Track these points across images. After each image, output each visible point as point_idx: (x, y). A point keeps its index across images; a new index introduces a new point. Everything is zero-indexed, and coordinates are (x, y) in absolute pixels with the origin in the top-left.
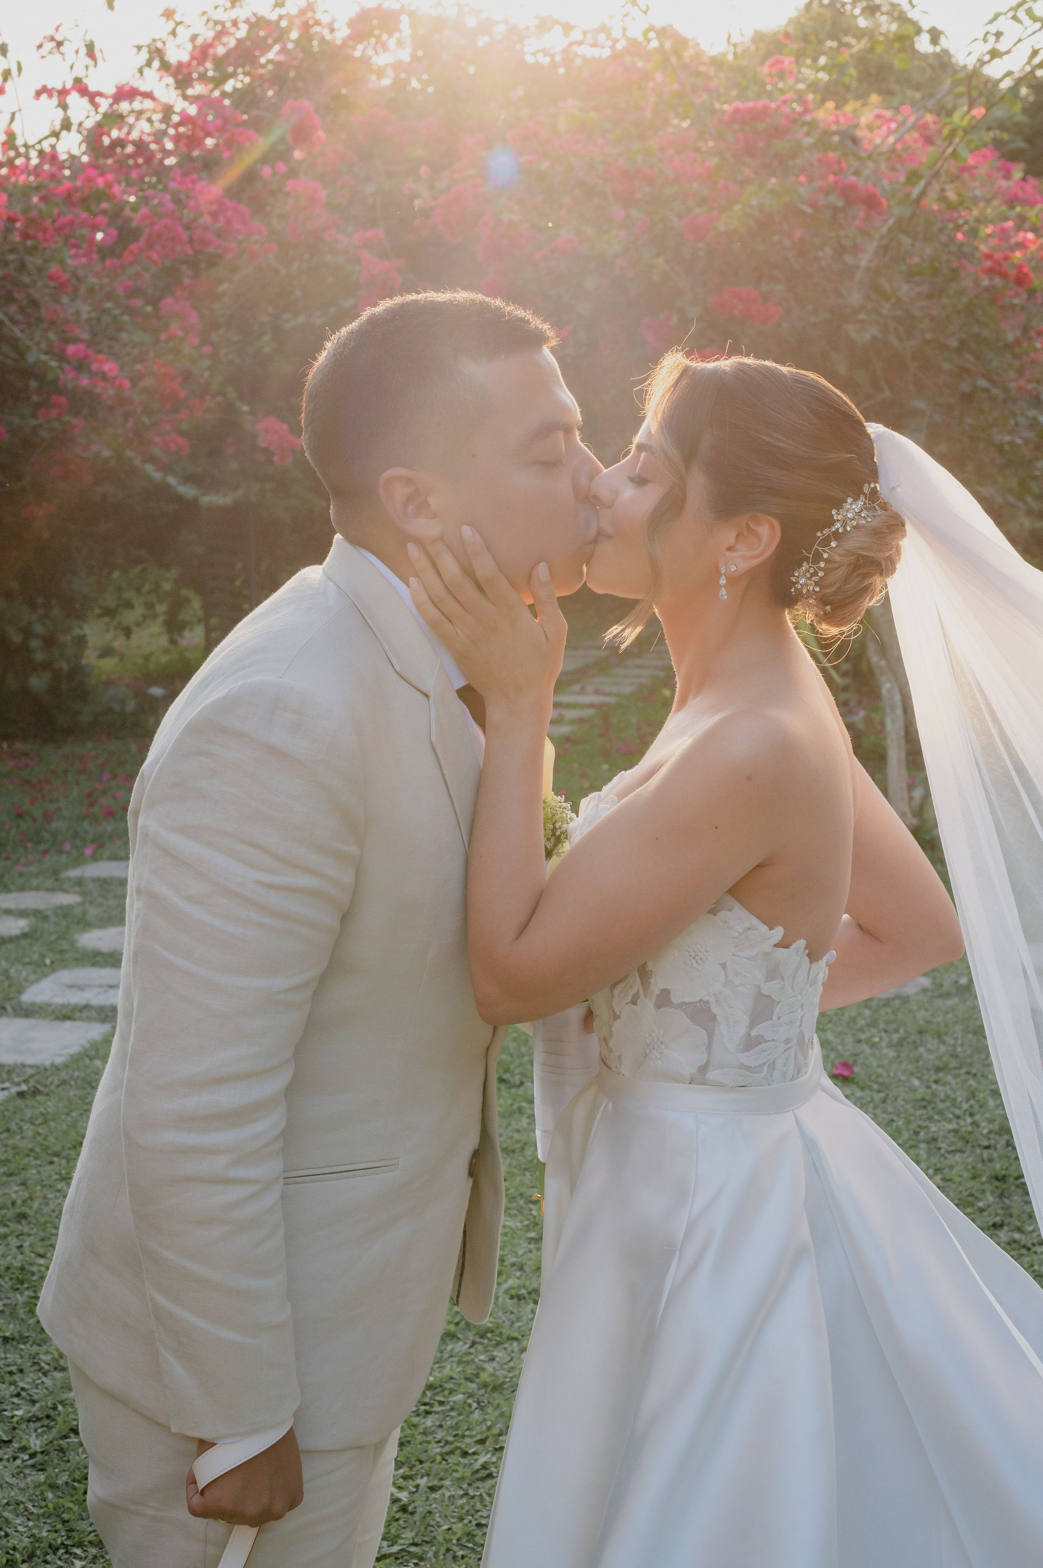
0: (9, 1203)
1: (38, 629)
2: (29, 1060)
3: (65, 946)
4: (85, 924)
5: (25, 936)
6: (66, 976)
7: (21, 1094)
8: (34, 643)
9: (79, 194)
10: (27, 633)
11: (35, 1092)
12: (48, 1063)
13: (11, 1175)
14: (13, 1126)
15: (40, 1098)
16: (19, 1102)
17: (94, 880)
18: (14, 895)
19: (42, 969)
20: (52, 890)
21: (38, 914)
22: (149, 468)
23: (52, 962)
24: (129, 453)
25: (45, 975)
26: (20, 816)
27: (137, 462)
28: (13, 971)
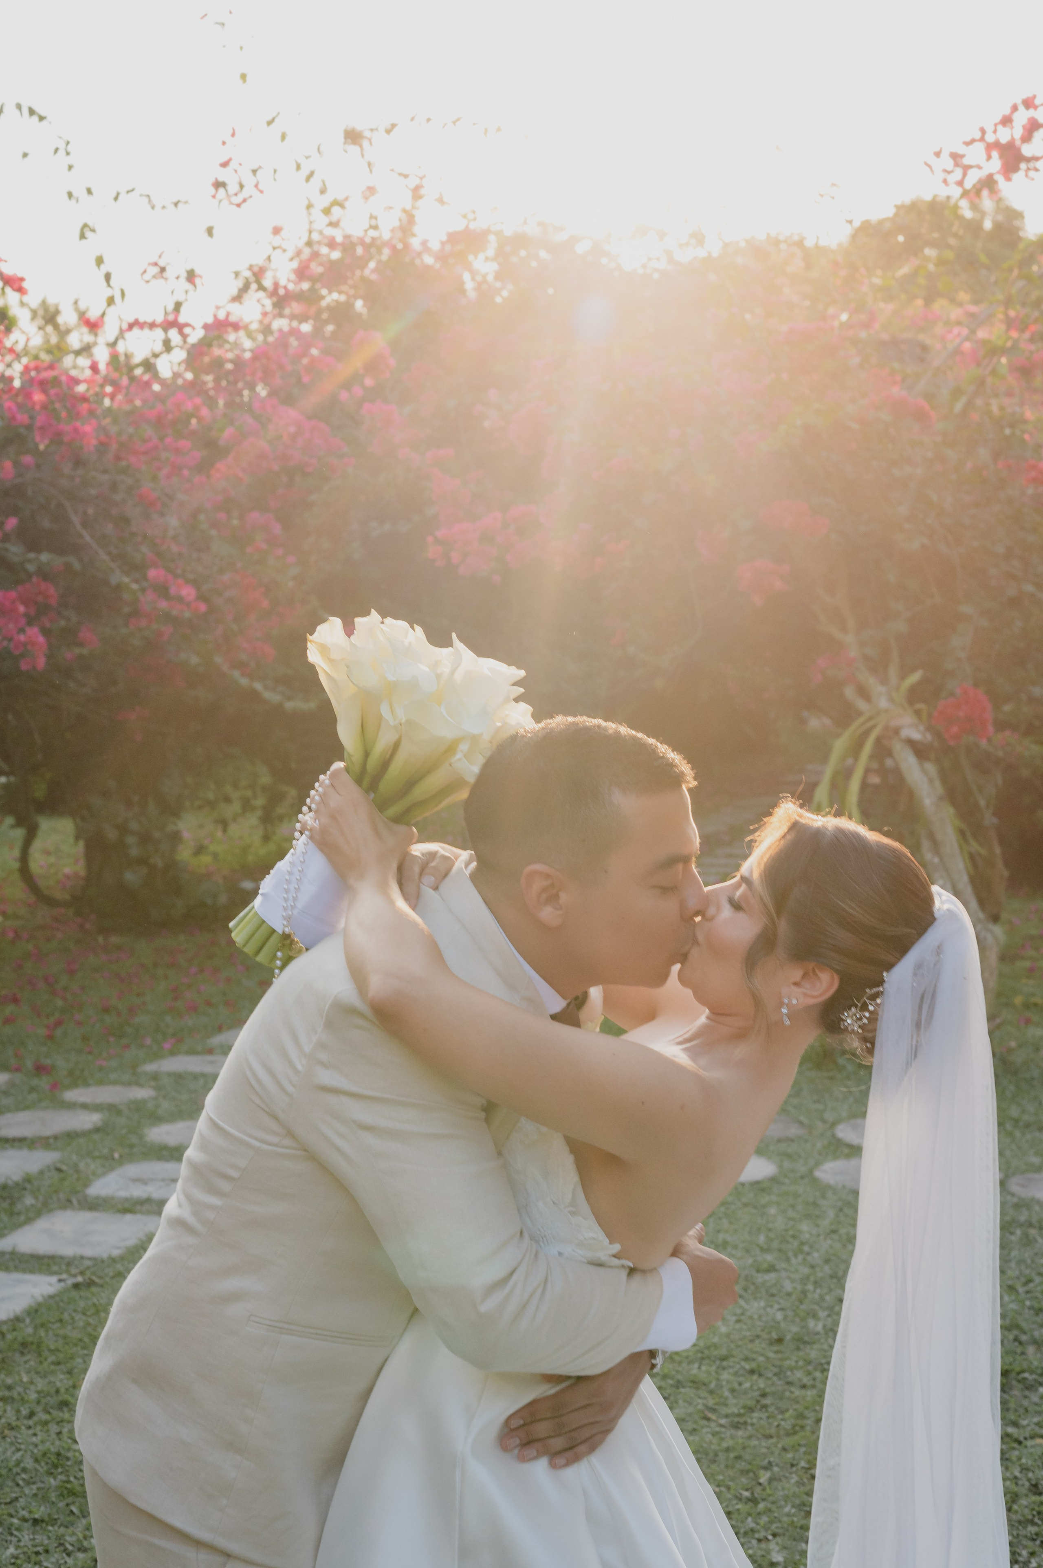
0: (53, 1390)
1: (134, 826)
2: (88, 1252)
3: (134, 1139)
4: (157, 1119)
5: (97, 1130)
6: (132, 1169)
7: (76, 1286)
8: (131, 840)
9: (170, 417)
10: (123, 829)
11: (90, 1284)
12: (105, 1256)
13: (59, 1363)
14: (66, 1317)
15: (94, 1289)
16: (74, 1294)
17: (169, 1074)
18: (92, 1089)
19: (110, 1162)
20: (128, 1084)
21: (112, 1109)
22: (236, 674)
23: (121, 1156)
24: (218, 659)
25: (112, 1169)
26: (106, 1010)
27: (225, 668)
28: (82, 1165)
